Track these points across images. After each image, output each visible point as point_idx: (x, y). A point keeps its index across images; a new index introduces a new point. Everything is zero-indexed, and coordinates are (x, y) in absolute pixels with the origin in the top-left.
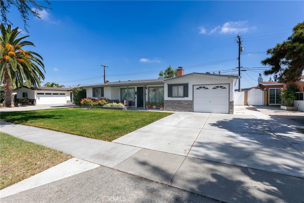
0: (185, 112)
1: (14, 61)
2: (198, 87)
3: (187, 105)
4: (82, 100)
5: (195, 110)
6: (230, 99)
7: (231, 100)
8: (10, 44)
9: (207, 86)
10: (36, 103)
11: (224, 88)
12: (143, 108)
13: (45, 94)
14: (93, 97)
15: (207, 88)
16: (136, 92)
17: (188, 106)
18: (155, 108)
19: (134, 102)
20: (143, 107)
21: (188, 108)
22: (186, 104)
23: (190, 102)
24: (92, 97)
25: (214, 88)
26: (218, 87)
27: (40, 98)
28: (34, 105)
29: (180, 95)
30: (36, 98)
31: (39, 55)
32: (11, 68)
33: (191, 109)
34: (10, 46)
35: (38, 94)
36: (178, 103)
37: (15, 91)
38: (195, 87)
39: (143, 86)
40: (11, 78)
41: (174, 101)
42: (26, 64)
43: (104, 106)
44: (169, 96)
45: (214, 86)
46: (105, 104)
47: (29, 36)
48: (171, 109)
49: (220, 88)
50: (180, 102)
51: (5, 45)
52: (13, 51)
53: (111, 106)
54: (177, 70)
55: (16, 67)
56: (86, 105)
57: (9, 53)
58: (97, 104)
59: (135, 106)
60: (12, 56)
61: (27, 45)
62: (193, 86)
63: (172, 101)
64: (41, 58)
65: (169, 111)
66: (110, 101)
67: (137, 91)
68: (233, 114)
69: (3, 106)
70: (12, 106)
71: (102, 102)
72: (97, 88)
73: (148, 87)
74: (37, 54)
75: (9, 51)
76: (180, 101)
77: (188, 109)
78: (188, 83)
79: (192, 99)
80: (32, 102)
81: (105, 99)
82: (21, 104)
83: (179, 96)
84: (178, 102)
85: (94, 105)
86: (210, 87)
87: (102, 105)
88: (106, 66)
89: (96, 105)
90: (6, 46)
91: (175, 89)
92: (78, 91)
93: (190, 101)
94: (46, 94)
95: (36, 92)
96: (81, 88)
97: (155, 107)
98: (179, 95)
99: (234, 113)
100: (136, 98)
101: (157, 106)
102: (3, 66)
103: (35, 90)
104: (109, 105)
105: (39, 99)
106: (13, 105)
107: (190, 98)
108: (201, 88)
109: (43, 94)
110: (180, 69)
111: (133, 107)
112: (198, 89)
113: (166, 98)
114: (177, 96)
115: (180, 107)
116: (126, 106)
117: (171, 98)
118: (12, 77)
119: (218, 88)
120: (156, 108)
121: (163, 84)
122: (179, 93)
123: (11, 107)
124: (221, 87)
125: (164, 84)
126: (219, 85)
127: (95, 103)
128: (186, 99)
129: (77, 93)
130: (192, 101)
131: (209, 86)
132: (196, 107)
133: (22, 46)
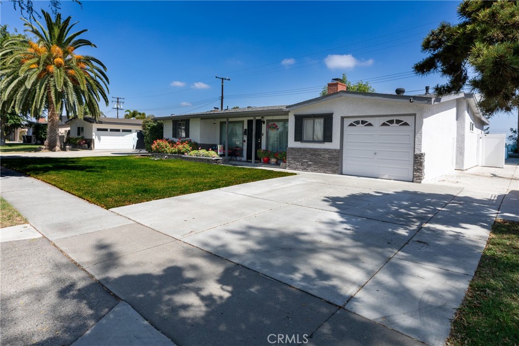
0: (325, 173)
1: (60, 74)
2: (352, 121)
3: (330, 159)
4: (154, 143)
5: (344, 170)
6: (416, 150)
7: (417, 152)
8: (58, 46)
9: (369, 120)
10: (94, 146)
11: (406, 124)
12: (251, 162)
13: (109, 130)
14: (173, 137)
15: (370, 125)
16: (245, 130)
17: (330, 162)
18: (273, 163)
19: (242, 150)
20: (251, 159)
21: (330, 165)
22: (327, 156)
23: (335, 154)
24: (171, 138)
25: (384, 124)
26: (391, 122)
27: (102, 137)
28: (91, 149)
29: (317, 137)
30: (94, 137)
31: (101, 62)
32: (55, 86)
33: (336, 167)
34: (56, 49)
35: (99, 130)
36: (312, 155)
37: (68, 124)
38: (347, 122)
39: (252, 118)
40: (54, 102)
41: (305, 150)
42: (78, 78)
43: (186, 155)
44: (296, 140)
45: (385, 120)
46: (187, 151)
47: (86, 30)
48: (299, 167)
49: (397, 125)
50: (316, 153)
51: (50, 49)
52: (61, 57)
53: (197, 156)
54: (329, 85)
55: (62, 84)
56: (159, 152)
57: (55, 60)
58: (177, 150)
59: (243, 157)
60: (59, 66)
61: (83, 45)
62: (343, 118)
63: (301, 149)
64: (104, 67)
65: (295, 170)
66: (195, 146)
67: (247, 128)
68: (420, 182)
69: (45, 149)
70: (57, 150)
71: (184, 147)
72: (179, 121)
73: (267, 120)
74: (98, 61)
75: (55, 57)
76: (315, 150)
77: (330, 167)
78: (333, 114)
79: (338, 147)
80: (89, 144)
81: (190, 142)
82: (71, 147)
83: (316, 139)
84: (312, 152)
85: (172, 153)
86: (377, 122)
87: (183, 153)
88: (225, 79)
89: (175, 153)
90: (52, 48)
91: (308, 125)
92: (149, 126)
93: (335, 150)
94: (111, 130)
95: (95, 126)
96: (155, 120)
97: (273, 160)
98: (315, 136)
99: (422, 182)
100: (244, 141)
101: (277, 159)
102: (44, 82)
103: (93, 122)
104: (193, 154)
105: (99, 139)
106: (58, 148)
107: (334, 145)
108: (358, 123)
109: (106, 130)
110: (336, 82)
111: (238, 158)
112: (351, 125)
113: (292, 143)
114: (312, 140)
115: (315, 163)
116: (221, 156)
117: (299, 142)
118: (56, 101)
119: (393, 125)
120: (276, 162)
121: (287, 113)
122: (315, 133)
123: (55, 151)
124: (398, 122)
125: (288, 115)
126: (395, 118)
127: (173, 148)
128: (327, 146)
129: (148, 129)
130: (340, 152)
131: (374, 118)
132: (347, 165)
133: (75, 48)
